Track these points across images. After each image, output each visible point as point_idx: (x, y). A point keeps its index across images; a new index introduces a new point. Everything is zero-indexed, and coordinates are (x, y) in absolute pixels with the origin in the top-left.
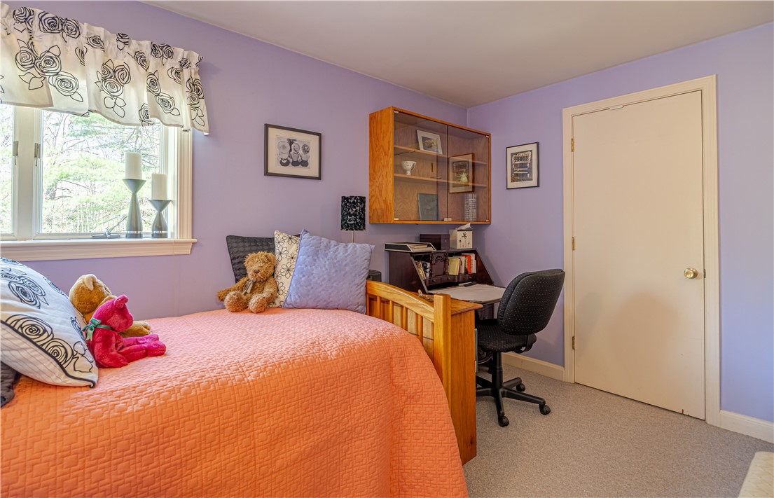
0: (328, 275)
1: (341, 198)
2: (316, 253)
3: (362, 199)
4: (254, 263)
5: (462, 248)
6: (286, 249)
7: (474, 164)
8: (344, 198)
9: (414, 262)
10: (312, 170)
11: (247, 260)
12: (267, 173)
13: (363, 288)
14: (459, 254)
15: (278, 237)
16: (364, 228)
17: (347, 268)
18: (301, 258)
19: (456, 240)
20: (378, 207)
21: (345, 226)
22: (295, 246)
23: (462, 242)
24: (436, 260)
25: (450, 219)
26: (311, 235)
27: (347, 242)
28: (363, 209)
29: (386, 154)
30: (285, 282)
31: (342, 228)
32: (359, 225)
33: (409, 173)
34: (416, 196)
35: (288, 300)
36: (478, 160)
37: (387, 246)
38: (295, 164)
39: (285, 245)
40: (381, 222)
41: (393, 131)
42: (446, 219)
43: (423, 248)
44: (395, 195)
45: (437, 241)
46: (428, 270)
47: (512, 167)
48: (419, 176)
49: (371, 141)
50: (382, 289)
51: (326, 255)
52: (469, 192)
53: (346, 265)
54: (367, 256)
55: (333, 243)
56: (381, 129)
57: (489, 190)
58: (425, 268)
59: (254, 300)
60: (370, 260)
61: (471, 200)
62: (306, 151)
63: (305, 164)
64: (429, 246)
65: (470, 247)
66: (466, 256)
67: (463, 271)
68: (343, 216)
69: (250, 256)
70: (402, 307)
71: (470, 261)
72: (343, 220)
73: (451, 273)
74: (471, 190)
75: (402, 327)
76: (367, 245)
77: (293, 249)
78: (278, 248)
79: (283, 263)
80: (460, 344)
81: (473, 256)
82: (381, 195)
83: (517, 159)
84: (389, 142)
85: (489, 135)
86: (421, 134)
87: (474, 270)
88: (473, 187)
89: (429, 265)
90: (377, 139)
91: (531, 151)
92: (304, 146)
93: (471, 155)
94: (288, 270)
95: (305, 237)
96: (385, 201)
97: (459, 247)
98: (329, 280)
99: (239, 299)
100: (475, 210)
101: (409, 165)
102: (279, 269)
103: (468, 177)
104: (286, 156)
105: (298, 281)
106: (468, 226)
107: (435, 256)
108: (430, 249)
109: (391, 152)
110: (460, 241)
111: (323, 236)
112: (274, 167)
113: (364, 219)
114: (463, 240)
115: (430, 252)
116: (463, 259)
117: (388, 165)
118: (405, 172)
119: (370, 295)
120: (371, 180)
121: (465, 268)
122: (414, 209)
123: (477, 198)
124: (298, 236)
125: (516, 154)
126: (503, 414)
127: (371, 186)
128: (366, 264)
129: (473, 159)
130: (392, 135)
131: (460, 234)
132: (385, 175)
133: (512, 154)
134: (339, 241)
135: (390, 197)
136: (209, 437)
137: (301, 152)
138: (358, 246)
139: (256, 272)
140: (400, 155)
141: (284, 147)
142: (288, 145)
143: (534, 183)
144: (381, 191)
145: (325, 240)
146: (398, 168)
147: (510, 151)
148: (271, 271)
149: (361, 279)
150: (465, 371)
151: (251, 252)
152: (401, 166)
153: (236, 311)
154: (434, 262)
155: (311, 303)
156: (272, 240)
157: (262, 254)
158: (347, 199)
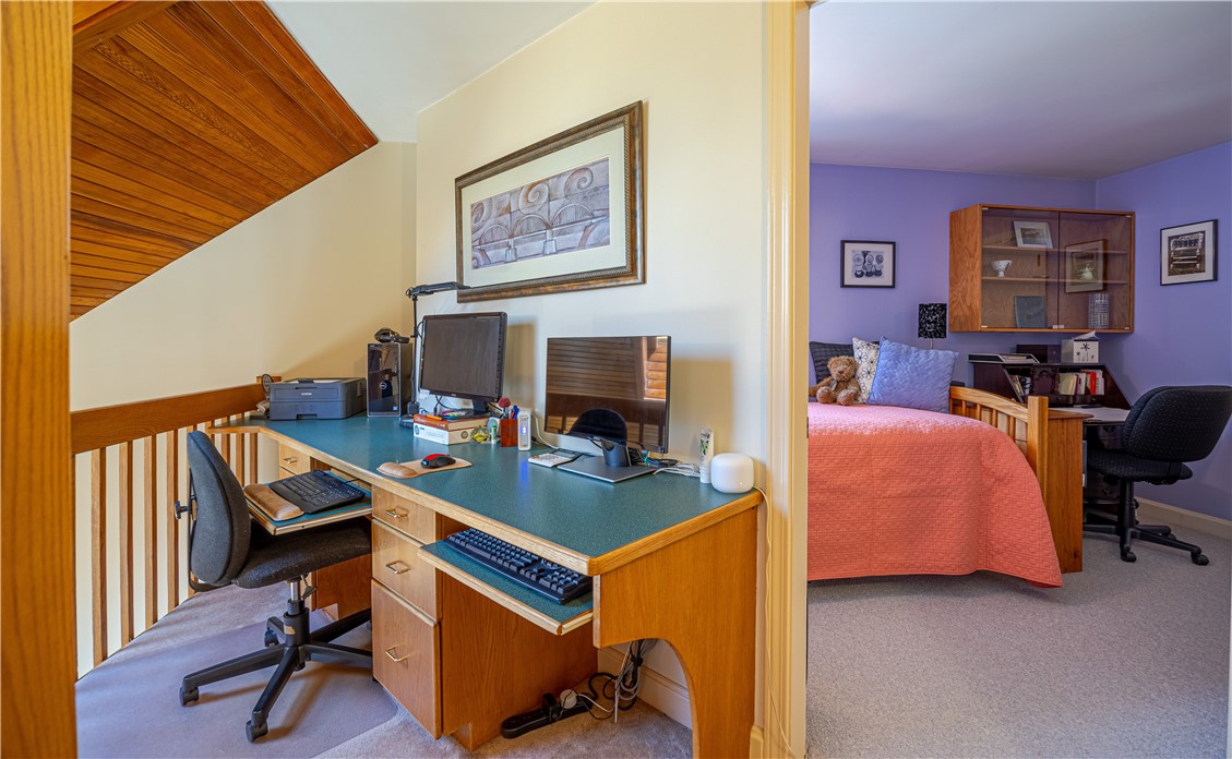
0: (910, 377)
1: (918, 307)
2: (897, 357)
3: (943, 307)
4: (836, 366)
5: (1081, 362)
6: (864, 354)
7: (1106, 256)
8: (922, 306)
9: (1008, 376)
10: (886, 279)
11: (830, 363)
12: (843, 285)
13: (947, 393)
14: (1077, 369)
15: (856, 343)
16: (945, 336)
17: (930, 373)
18: (882, 362)
19: (1072, 353)
20: (961, 314)
21: (923, 333)
22: (873, 352)
23: (1081, 356)
24: (1040, 375)
25: (1062, 327)
26: (891, 342)
27: (928, 349)
28: (944, 317)
29: (971, 256)
30: (867, 383)
31: (920, 336)
32: (940, 332)
33: (1002, 274)
34: (1011, 299)
35: (872, 397)
36: (1114, 249)
37: (971, 357)
38: (869, 274)
39: (864, 350)
40: (964, 330)
41: (980, 230)
42: (1055, 327)
43: (1021, 360)
44: (982, 300)
45: (1041, 353)
46: (1028, 386)
47: (1169, 254)
48: (1017, 277)
49: (952, 242)
50: (968, 394)
51: (907, 360)
52: (1098, 291)
53: (928, 370)
54: (951, 362)
55: (913, 349)
56: (965, 228)
57: (1131, 286)
58: (1023, 384)
59: (842, 395)
60: (953, 367)
61: (1099, 301)
62: (880, 260)
63: (878, 273)
64: (1029, 357)
65: (1096, 360)
66: (1087, 373)
67: (1082, 391)
68: (920, 324)
69: (833, 359)
70: (991, 410)
71: (1094, 378)
72: (920, 327)
73: (1062, 392)
74: (1101, 288)
75: (991, 424)
76: (950, 352)
77: (872, 354)
78: (857, 354)
79: (864, 366)
80: (1061, 452)
81: (1099, 374)
82: (965, 301)
83: (1177, 244)
84: (976, 242)
85: (1132, 214)
86: (1019, 225)
87: (1100, 390)
88: (1105, 285)
89: (1028, 380)
90: (960, 239)
91: (1203, 232)
92: (878, 257)
93: (1101, 242)
94: (869, 373)
95: (885, 344)
96: (970, 308)
97: (1076, 360)
98: (912, 382)
99: (829, 393)
100: (1106, 315)
101: (1002, 264)
102: (860, 371)
103: (1094, 273)
104: (860, 268)
105: (881, 382)
106: (1092, 334)
107: (1038, 371)
108: (1031, 361)
109: (978, 253)
110: (1078, 354)
111: (902, 342)
112: (850, 279)
113: (945, 326)
114: (1084, 351)
115: (1031, 365)
116: (1083, 376)
117: (974, 267)
118: (996, 273)
119: (954, 400)
120: (951, 284)
121: (1086, 388)
122: (1010, 315)
123: (1111, 299)
124: (877, 343)
125: (1177, 237)
126: (1128, 549)
127: (951, 291)
128: (949, 370)
129: (1105, 248)
130: (979, 236)
131: (1077, 346)
132: (969, 278)
133: (1170, 238)
134: (919, 348)
135: (977, 303)
136: (846, 461)
137: (874, 263)
138: (940, 352)
139: (841, 372)
140: (990, 255)
141: (858, 260)
142: (862, 257)
143: (1208, 275)
144: (964, 297)
145: (905, 347)
146: (988, 269)
147: (1166, 234)
148: (853, 373)
149: (945, 384)
150: (1067, 480)
151: (833, 356)
152: (991, 266)
153: (827, 403)
154: (1036, 377)
155: (893, 401)
156: (851, 346)
157: (844, 358)
158: (926, 306)
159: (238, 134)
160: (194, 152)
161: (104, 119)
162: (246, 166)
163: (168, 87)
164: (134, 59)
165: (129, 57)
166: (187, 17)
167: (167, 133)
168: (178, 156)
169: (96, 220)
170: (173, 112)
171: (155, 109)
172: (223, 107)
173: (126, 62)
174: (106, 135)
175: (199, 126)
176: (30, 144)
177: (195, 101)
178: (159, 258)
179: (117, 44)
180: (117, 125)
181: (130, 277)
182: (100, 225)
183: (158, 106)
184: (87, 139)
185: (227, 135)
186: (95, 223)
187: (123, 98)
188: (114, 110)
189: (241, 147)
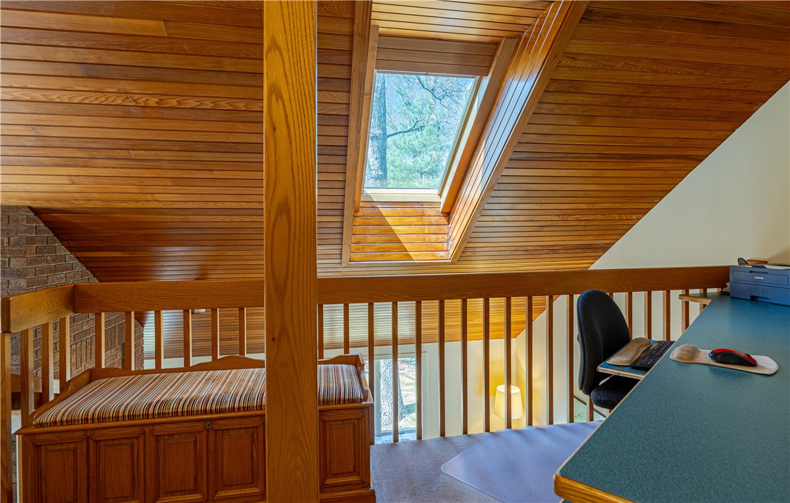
159: (684, 69)
160: (657, 95)
161: (588, 99)
162: (708, 88)
163: (611, 64)
164: (583, 60)
165: (580, 60)
166: (596, 18)
167: (629, 91)
168: (646, 103)
169: (618, 156)
170: (625, 78)
171: (612, 81)
172: (659, 57)
173: (579, 64)
174: (594, 107)
175: (649, 78)
176: (298, 167)
177: (635, 64)
178: (677, 172)
179: (570, 57)
180: (596, 99)
181: (664, 187)
182: (623, 159)
183: (613, 79)
184: (586, 114)
185: (675, 73)
186: (618, 158)
187: (590, 84)
188: (589, 92)
189: (693, 77)
